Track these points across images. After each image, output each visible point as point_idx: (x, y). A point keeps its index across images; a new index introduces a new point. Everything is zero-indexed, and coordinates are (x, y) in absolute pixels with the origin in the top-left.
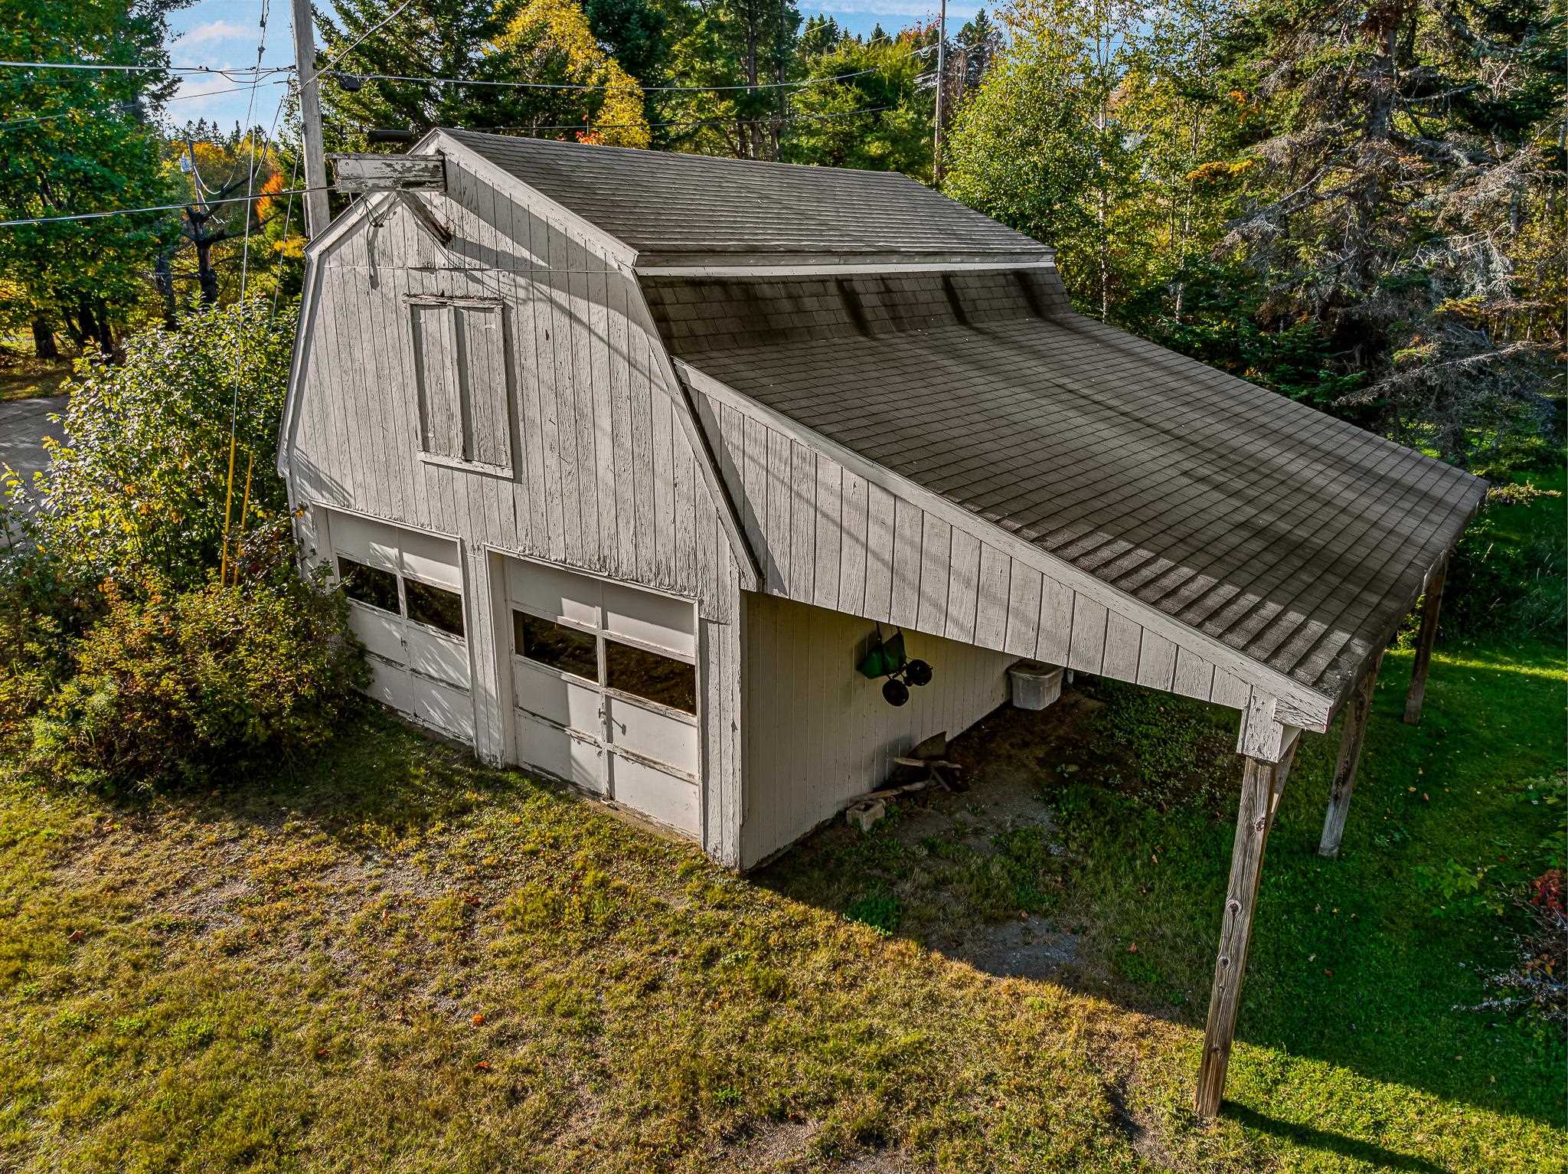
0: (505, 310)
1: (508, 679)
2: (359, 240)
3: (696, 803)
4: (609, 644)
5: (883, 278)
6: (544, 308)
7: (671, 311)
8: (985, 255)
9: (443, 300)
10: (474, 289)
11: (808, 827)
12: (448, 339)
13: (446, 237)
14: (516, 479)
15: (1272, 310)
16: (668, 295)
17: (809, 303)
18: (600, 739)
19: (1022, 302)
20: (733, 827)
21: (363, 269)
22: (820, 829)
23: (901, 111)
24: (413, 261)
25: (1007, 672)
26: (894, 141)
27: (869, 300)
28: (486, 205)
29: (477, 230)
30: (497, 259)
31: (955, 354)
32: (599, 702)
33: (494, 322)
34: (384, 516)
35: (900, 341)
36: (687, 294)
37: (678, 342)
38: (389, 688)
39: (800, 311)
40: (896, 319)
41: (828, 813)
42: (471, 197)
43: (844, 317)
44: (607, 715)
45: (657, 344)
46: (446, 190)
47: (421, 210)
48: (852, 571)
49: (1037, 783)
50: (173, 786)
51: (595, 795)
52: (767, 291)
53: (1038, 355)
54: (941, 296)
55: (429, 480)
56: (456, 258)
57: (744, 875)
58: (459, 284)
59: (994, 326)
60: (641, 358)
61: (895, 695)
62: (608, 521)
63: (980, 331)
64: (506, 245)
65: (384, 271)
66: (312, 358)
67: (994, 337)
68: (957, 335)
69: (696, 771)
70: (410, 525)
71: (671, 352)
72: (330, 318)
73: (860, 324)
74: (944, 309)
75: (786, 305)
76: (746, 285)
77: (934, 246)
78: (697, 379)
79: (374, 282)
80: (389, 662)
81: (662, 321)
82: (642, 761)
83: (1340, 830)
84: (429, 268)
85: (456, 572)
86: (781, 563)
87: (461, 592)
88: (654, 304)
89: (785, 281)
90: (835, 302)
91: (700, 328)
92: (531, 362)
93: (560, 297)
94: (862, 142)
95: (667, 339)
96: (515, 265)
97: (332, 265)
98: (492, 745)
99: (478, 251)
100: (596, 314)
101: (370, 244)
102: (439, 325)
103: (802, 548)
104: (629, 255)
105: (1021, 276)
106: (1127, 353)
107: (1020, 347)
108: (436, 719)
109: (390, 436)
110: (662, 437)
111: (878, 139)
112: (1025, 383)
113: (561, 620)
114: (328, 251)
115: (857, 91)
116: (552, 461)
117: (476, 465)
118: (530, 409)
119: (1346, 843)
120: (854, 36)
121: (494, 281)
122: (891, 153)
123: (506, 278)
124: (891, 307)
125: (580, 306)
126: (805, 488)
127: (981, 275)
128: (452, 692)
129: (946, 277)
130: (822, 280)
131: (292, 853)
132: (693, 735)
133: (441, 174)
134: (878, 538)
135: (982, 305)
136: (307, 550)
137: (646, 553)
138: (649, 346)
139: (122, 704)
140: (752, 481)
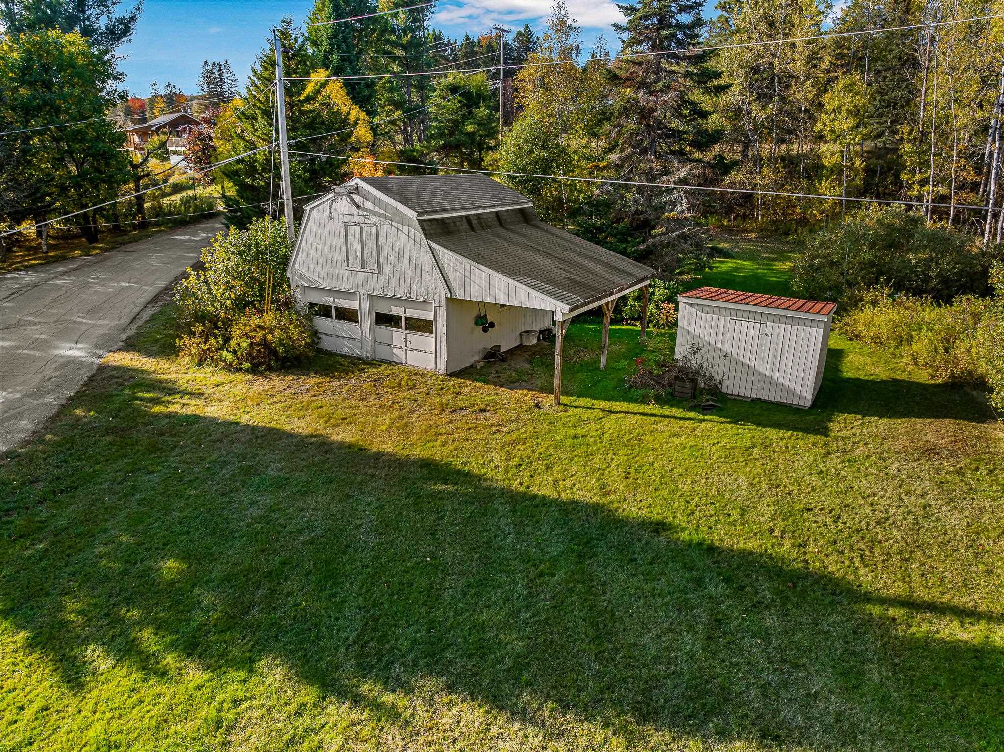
0: (377, 227)
1: (373, 333)
2: (326, 205)
3: (434, 360)
4: (407, 318)
5: (478, 215)
6: (390, 226)
7: (426, 228)
8: (508, 205)
9: (356, 223)
10: (367, 221)
11: (463, 367)
12: (358, 235)
13: (358, 207)
14: (379, 273)
15: (615, 217)
16: (424, 223)
17: (458, 224)
18: (403, 346)
19: (521, 219)
20: (444, 362)
21: (328, 214)
22: (466, 368)
23: (482, 109)
24: (346, 212)
25: (520, 335)
26: (479, 125)
27: (474, 222)
28: (372, 198)
29: (367, 204)
30: (375, 213)
31: (499, 236)
32: (403, 335)
33: (373, 230)
34: (330, 287)
35: (483, 233)
36: (429, 223)
37: (428, 235)
38: (326, 344)
39: (456, 225)
40: (482, 226)
41: (468, 365)
42: (366, 196)
43: (467, 227)
44: (406, 338)
45: (423, 236)
46: (358, 194)
47: (352, 199)
48: (474, 290)
49: (527, 360)
50: (269, 368)
51: (401, 364)
52: (448, 221)
53: (524, 236)
54: (495, 219)
55: (348, 276)
56: (361, 212)
57: (447, 375)
58: (362, 219)
59: (512, 227)
60: (418, 240)
61: (485, 330)
62: (408, 283)
63: (507, 229)
64: (377, 209)
65: (335, 215)
66: (304, 240)
67: (512, 231)
68: (500, 230)
69: (434, 351)
70: (341, 288)
71: (427, 239)
72: (313, 228)
73: (472, 228)
74: (496, 223)
75: (452, 224)
76: (442, 220)
77: (493, 203)
78: (433, 245)
79: (331, 218)
80: (327, 335)
81: (423, 230)
82: (416, 350)
83: (605, 362)
84: (352, 215)
85: (357, 303)
86: (456, 289)
87: (358, 308)
88: (422, 226)
89: (451, 218)
90: (465, 223)
91: (432, 232)
92: (385, 241)
93: (394, 224)
94: (463, 125)
95: (425, 235)
96: (381, 215)
97: (315, 211)
98: (367, 355)
99: (369, 211)
100: (405, 229)
101: (330, 207)
102: (354, 231)
103: (461, 286)
104: (416, 214)
105: (521, 210)
106: (553, 234)
107: (518, 233)
108: (345, 351)
109: (334, 263)
110: (424, 259)
111: (471, 123)
112: (518, 244)
113: (391, 313)
114: (314, 208)
115: (460, 98)
116: (391, 267)
117: (365, 270)
118: (384, 253)
119: (606, 367)
120: (452, 41)
121: (373, 219)
122: (478, 131)
123: (377, 218)
124: (480, 223)
125: (400, 226)
126: (462, 271)
127: (508, 211)
128: (352, 341)
129: (497, 213)
130: (461, 217)
131: (316, 380)
132: (433, 340)
133: (357, 190)
134: (479, 281)
135: (508, 220)
136: (298, 301)
137: (419, 290)
138: (420, 236)
139: (251, 345)
140: (448, 270)
